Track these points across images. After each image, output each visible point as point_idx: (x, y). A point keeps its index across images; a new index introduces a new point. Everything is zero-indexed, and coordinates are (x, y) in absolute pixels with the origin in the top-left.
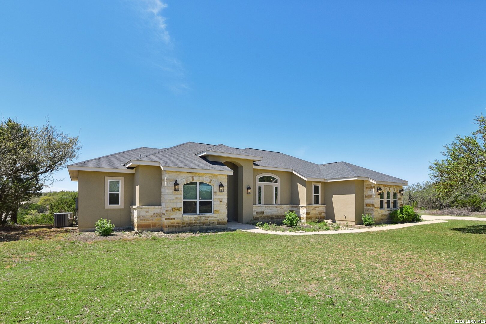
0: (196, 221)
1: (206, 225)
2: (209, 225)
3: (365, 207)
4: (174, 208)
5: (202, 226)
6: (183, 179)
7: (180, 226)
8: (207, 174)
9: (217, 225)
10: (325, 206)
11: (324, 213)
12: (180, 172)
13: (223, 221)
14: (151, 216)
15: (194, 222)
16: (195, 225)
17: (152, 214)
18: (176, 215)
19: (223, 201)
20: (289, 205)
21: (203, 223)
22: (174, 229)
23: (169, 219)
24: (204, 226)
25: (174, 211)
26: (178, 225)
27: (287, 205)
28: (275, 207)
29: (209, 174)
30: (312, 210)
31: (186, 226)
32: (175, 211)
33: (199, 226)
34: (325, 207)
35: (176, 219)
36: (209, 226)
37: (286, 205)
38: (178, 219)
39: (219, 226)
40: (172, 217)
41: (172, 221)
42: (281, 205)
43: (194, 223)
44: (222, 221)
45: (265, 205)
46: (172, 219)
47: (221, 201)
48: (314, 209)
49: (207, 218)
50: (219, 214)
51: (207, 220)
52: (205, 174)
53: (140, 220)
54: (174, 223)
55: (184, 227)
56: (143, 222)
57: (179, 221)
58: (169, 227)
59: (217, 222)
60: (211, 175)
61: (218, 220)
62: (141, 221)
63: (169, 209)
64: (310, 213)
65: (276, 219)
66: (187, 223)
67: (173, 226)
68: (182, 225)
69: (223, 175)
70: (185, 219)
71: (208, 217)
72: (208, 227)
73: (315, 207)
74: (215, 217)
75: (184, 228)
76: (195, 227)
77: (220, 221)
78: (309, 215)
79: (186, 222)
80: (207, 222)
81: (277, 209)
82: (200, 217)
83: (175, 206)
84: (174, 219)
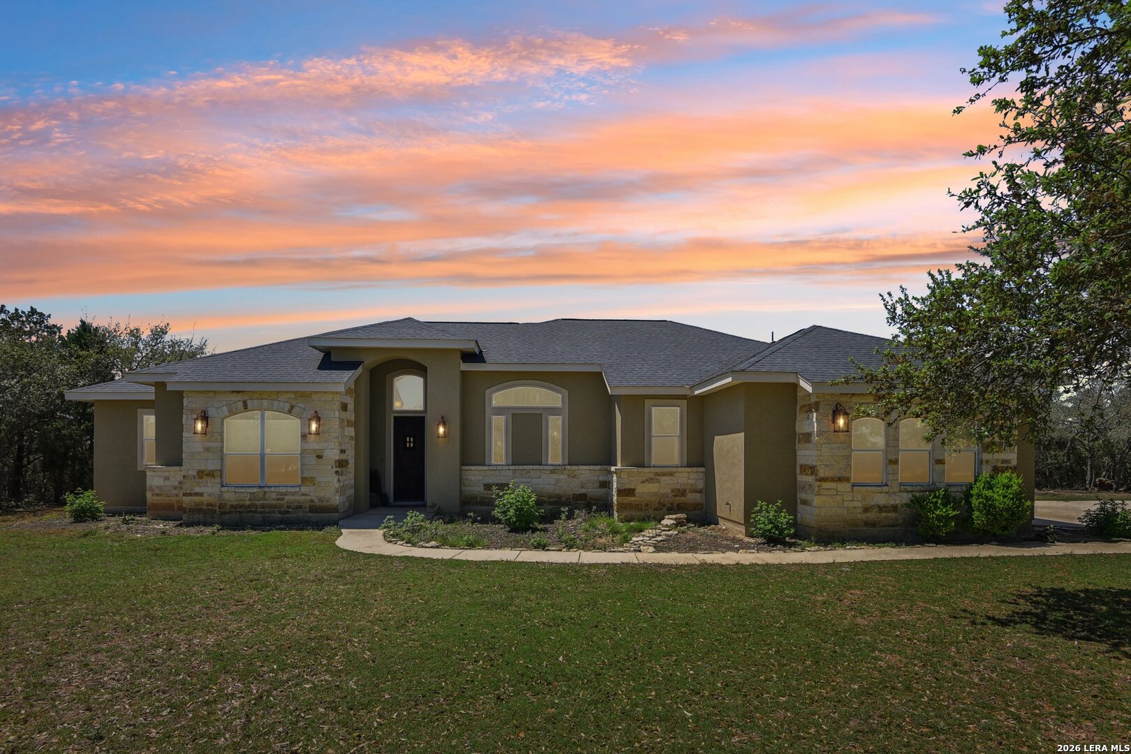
0: (254, 502)
1: (280, 512)
2: (288, 512)
3: (799, 478)
4: (202, 472)
5: (269, 513)
6: (223, 406)
7: (215, 511)
8: (283, 392)
9: (310, 512)
10: (702, 469)
11: (700, 492)
12: (215, 392)
13: (325, 503)
14: (175, 488)
15: (248, 503)
16: (251, 511)
17: (177, 484)
18: (205, 486)
19: (325, 455)
20: (598, 467)
21: (270, 506)
22: (201, 516)
23: (190, 494)
24: (274, 513)
25: (202, 478)
26: (210, 508)
27: (592, 467)
28: (549, 472)
29: (287, 392)
30: (643, 482)
31: (229, 513)
32: (205, 477)
33: (261, 513)
34: (702, 475)
35: (205, 495)
36: (288, 515)
37: (587, 467)
38: (210, 495)
39: (315, 517)
40: (197, 490)
41: (197, 499)
42: (569, 467)
43: (249, 506)
44: (322, 504)
45: (513, 467)
46: (196, 494)
47: (319, 457)
48: (650, 480)
49: (282, 495)
50: (314, 487)
51: (283, 499)
52: (278, 392)
53: (153, 495)
54: (202, 504)
55: (225, 513)
56: (159, 498)
57: (212, 500)
58: (190, 511)
59: (310, 506)
60: (293, 396)
61: (312, 501)
62: (155, 498)
63: (190, 473)
64: (635, 489)
65: (550, 503)
66: (231, 505)
67: (199, 511)
68: (219, 508)
69: (325, 393)
70: (226, 496)
71: (286, 494)
72: (285, 516)
73: (657, 474)
74: (303, 495)
75: (226, 517)
76: (250, 514)
77: (317, 503)
78: (632, 499)
79: (229, 503)
80: (282, 506)
81: (555, 476)
82: (265, 492)
83: (203, 467)
84: (201, 494)
